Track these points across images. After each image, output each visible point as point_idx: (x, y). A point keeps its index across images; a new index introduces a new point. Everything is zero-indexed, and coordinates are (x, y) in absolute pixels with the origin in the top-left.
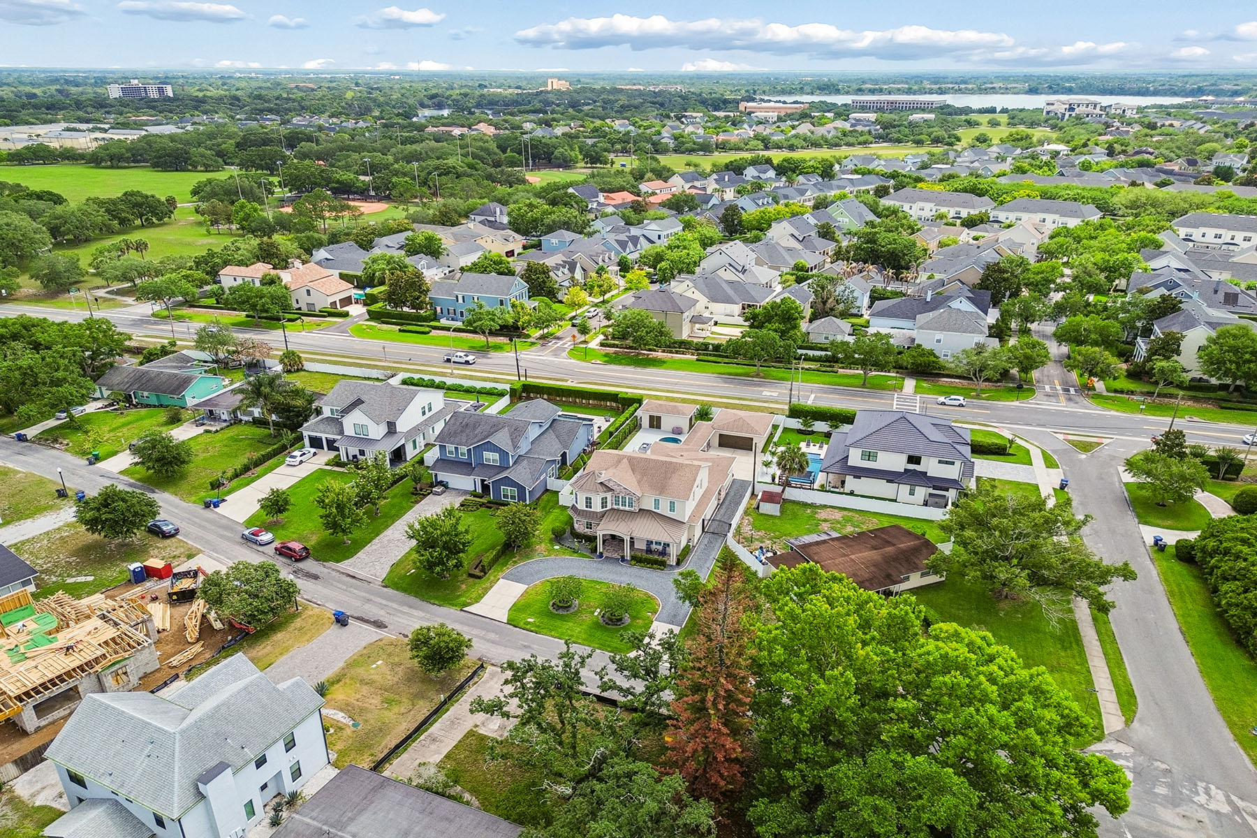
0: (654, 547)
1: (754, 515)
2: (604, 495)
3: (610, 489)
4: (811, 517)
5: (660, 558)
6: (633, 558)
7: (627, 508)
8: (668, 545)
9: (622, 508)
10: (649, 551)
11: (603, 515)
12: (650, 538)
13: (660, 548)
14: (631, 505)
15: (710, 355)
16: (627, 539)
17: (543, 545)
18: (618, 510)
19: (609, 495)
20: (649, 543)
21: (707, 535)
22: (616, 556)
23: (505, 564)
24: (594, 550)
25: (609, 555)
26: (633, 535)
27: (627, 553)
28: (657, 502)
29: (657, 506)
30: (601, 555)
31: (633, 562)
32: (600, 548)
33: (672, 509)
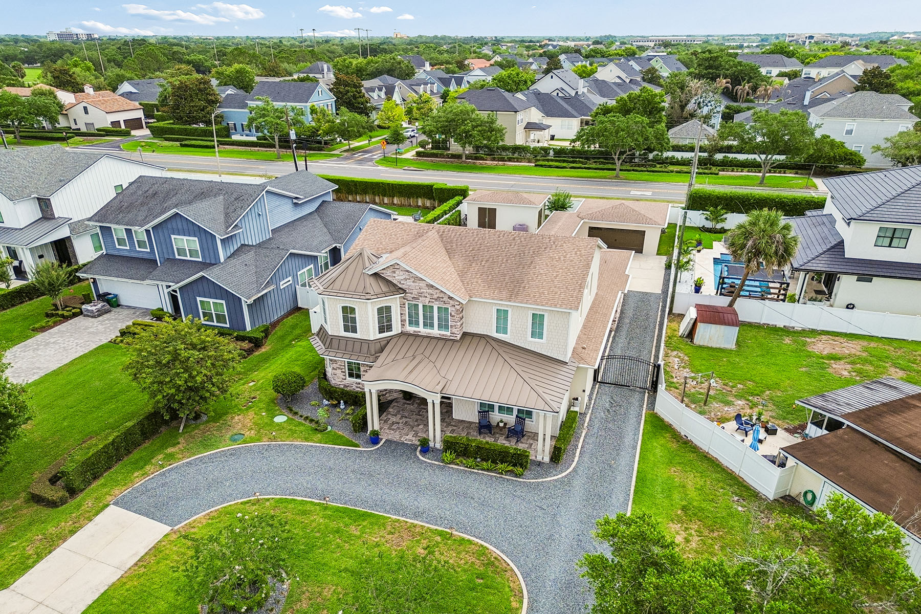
0: (496, 417)
1: (688, 349)
2: (384, 302)
3: (395, 289)
4: (801, 351)
5: (510, 445)
6: (449, 445)
7: (435, 332)
8: (529, 414)
9: (422, 330)
10: (485, 427)
11: (382, 346)
12: (487, 397)
13: (511, 419)
14: (443, 325)
15: (552, 160)
16: (434, 400)
17: (251, 413)
18: (416, 336)
19: (394, 303)
20: (486, 409)
21: (606, 388)
22: (410, 438)
23: (140, 465)
24: (361, 425)
25: (395, 436)
26: (449, 392)
27: (436, 433)
28: (502, 316)
29: (502, 328)
30: (375, 439)
31: (448, 456)
32: (374, 422)
33: (537, 331)
